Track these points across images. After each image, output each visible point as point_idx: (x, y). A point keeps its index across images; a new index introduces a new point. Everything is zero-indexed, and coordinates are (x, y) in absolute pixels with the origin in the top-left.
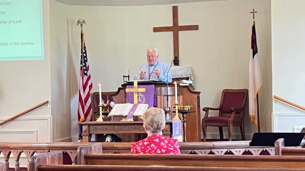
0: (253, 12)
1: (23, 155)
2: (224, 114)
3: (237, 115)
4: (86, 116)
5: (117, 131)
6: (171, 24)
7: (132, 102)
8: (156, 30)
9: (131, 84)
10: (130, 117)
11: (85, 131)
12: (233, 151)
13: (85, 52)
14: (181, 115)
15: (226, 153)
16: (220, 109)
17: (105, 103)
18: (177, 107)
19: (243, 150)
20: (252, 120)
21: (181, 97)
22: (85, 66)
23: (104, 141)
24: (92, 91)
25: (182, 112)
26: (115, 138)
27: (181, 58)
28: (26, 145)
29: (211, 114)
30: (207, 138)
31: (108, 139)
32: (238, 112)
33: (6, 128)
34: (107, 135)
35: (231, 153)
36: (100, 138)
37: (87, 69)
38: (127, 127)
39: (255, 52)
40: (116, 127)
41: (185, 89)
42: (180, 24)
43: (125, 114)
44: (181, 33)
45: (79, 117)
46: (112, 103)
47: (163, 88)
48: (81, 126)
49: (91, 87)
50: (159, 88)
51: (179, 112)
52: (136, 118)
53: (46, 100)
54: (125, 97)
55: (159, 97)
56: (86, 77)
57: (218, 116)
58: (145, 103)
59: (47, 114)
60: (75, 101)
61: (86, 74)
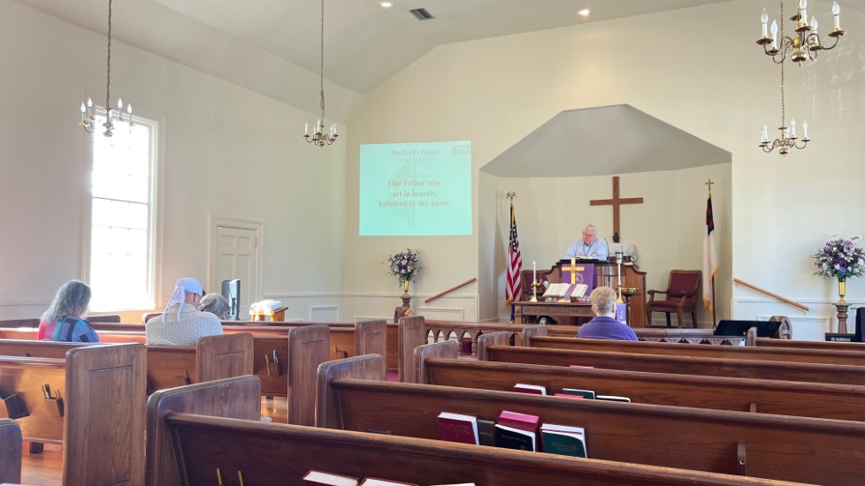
0: (710, 183)
1: (453, 334)
2: (671, 299)
3: (689, 300)
4: (515, 295)
5: (553, 313)
6: (610, 196)
7: (569, 282)
8: (593, 203)
9: (568, 262)
10: (566, 299)
11: (518, 312)
12: (688, 339)
13: (515, 228)
14: (624, 297)
15: (681, 341)
16: (669, 293)
17: (538, 282)
18: (620, 289)
19: (700, 340)
20: (706, 305)
21: (624, 277)
22: (515, 241)
23: (538, 322)
24: (522, 269)
25: (626, 295)
26: (550, 321)
27: (622, 234)
28: (457, 324)
29: (658, 298)
30: (653, 324)
31: (543, 321)
32: (689, 296)
33: (433, 306)
34: (541, 317)
35: (686, 342)
36: (533, 319)
37: (517, 245)
38: (563, 310)
39: (711, 228)
40: (552, 309)
41: (629, 269)
42: (622, 196)
43: (562, 294)
44: (623, 208)
45: (507, 297)
46: (546, 283)
47: (603, 268)
48: (513, 306)
49: (520, 265)
50: (599, 268)
51: (622, 294)
52: (574, 299)
53: (473, 278)
54: (560, 276)
55: (598, 277)
56: (515, 254)
57: (665, 299)
58: (584, 283)
59: (473, 292)
60: (503, 280)
61: (515, 251)
